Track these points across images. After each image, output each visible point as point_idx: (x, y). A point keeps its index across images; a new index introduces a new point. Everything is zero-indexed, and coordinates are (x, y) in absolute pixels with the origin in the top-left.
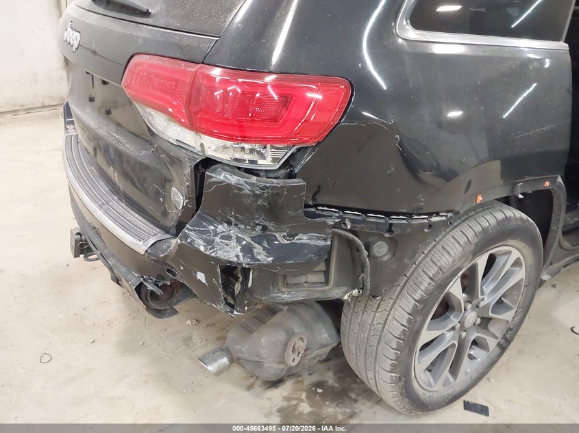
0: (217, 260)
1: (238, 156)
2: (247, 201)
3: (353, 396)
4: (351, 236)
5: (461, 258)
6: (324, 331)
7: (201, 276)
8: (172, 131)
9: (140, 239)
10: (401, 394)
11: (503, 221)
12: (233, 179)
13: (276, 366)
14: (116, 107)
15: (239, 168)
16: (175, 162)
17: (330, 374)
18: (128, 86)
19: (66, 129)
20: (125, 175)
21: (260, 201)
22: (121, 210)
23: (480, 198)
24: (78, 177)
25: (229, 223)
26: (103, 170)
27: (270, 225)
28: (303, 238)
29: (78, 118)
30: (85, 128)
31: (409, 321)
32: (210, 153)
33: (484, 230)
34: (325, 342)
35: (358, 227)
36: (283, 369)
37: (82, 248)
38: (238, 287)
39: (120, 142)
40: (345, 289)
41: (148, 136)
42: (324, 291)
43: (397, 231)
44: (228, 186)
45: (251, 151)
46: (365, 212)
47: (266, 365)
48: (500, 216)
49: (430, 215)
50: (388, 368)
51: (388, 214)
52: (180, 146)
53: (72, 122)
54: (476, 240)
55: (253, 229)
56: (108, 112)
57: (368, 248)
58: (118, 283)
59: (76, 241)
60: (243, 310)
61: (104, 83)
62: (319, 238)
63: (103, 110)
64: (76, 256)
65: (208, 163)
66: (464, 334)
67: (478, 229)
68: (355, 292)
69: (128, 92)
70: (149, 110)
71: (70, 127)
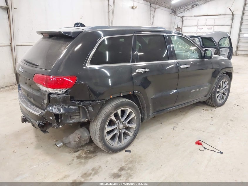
0: (53, 113)
1: (56, 91)
2: (58, 100)
3: (97, 152)
4: (83, 106)
5: (111, 110)
6: (86, 133)
7: (51, 118)
8: (44, 88)
9: (38, 112)
10: (103, 144)
11: (122, 102)
12: (55, 96)
13: (74, 143)
14: (32, 84)
15: (56, 94)
16: (45, 94)
17: (92, 148)
18: (34, 80)
19: (19, 91)
20: (34, 100)
21: (61, 100)
22: (34, 108)
23: (111, 97)
24: (23, 102)
25: (56, 105)
26: (29, 100)
27: (64, 105)
28: (71, 107)
29: (23, 88)
30: (24, 90)
31: (101, 125)
32: (51, 91)
33: (117, 104)
34: (86, 136)
35: (84, 104)
36: (76, 144)
37: (25, 120)
38: (60, 120)
39: (33, 92)
40: (85, 119)
41: (39, 90)
42: (80, 120)
43: (92, 104)
44: (54, 97)
45: (59, 90)
46: (85, 101)
47: (72, 143)
48: (121, 101)
49: (99, 100)
50: (98, 137)
51: (89, 101)
52: (45, 91)
53: (21, 90)
54: (115, 106)
55: (60, 106)
56: (30, 86)
57: (88, 109)
58: (34, 126)
59: (23, 118)
60: (61, 126)
61: (29, 79)
62: (75, 107)
63: (29, 86)
64: (23, 122)
65: (50, 93)
66: (120, 131)
67: (115, 103)
68: (87, 119)
69: (34, 81)
70: (39, 85)
71: (20, 91)
